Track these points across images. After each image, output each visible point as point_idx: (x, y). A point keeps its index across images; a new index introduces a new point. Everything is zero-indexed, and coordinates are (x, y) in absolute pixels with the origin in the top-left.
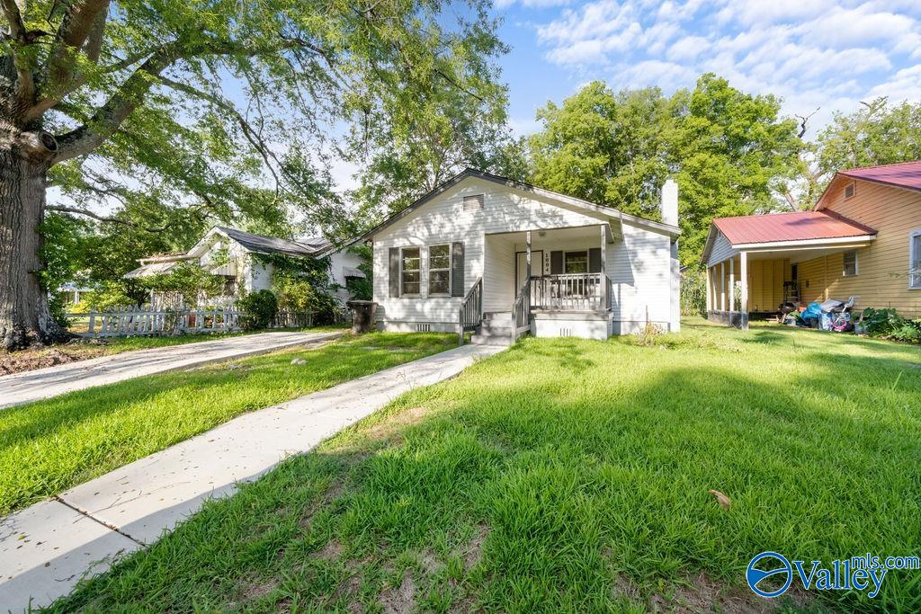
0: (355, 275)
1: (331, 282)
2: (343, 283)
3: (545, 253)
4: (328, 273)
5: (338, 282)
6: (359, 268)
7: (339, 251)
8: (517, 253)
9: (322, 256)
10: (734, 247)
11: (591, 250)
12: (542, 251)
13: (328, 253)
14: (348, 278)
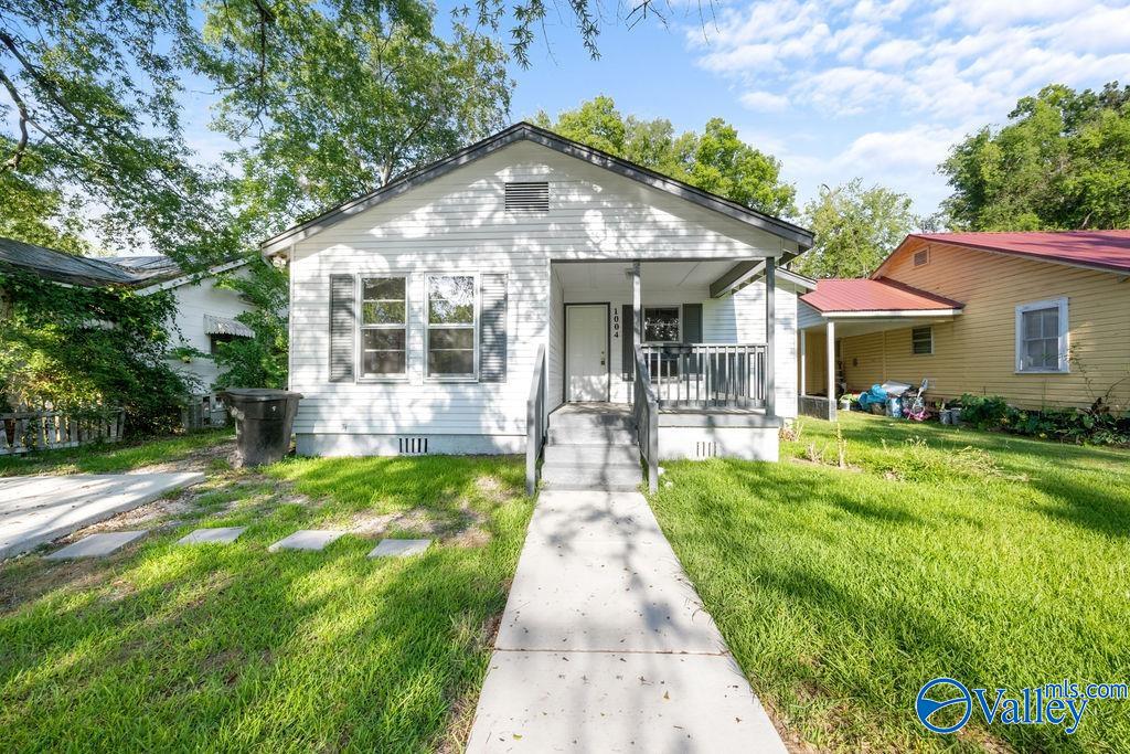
0: (231, 331)
1: (173, 342)
2: (204, 346)
3: (612, 307)
4: (168, 324)
5: (192, 345)
6: (240, 319)
7: (196, 282)
8: (565, 305)
9: (152, 290)
10: (823, 315)
11: (685, 306)
12: (609, 304)
13: (166, 285)
14: (214, 337)
